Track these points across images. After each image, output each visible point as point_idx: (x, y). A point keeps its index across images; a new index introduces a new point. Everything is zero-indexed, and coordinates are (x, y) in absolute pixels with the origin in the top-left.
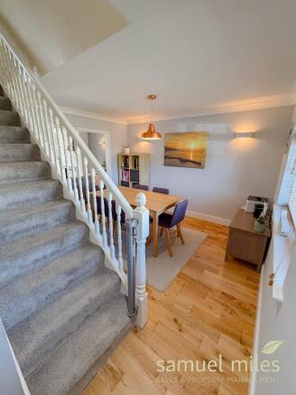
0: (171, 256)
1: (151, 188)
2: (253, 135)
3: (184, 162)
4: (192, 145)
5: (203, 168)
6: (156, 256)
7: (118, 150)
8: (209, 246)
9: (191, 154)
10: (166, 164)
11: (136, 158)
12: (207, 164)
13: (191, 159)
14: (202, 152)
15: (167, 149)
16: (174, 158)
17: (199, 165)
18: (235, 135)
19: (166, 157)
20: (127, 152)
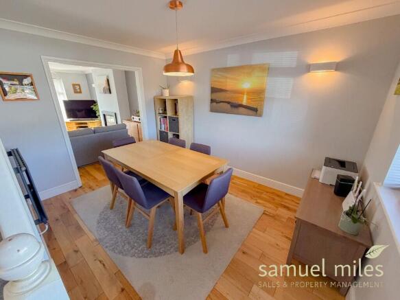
0: (206, 251)
1: (188, 145)
2: (338, 67)
3: (235, 107)
4: (246, 84)
5: (260, 116)
6: (183, 252)
7: (155, 92)
8: (264, 231)
9: (245, 97)
10: (212, 110)
11: (175, 102)
12: (266, 109)
13: (244, 102)
14: (259, 94)
15: (214, 90)
16: (223, 102)
17: (254, 111)
18: (309, 68)
19: (212, 101)
20: (166, 94)
